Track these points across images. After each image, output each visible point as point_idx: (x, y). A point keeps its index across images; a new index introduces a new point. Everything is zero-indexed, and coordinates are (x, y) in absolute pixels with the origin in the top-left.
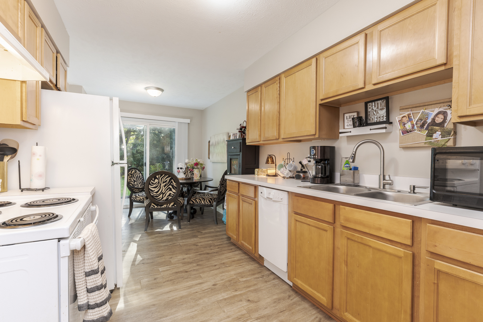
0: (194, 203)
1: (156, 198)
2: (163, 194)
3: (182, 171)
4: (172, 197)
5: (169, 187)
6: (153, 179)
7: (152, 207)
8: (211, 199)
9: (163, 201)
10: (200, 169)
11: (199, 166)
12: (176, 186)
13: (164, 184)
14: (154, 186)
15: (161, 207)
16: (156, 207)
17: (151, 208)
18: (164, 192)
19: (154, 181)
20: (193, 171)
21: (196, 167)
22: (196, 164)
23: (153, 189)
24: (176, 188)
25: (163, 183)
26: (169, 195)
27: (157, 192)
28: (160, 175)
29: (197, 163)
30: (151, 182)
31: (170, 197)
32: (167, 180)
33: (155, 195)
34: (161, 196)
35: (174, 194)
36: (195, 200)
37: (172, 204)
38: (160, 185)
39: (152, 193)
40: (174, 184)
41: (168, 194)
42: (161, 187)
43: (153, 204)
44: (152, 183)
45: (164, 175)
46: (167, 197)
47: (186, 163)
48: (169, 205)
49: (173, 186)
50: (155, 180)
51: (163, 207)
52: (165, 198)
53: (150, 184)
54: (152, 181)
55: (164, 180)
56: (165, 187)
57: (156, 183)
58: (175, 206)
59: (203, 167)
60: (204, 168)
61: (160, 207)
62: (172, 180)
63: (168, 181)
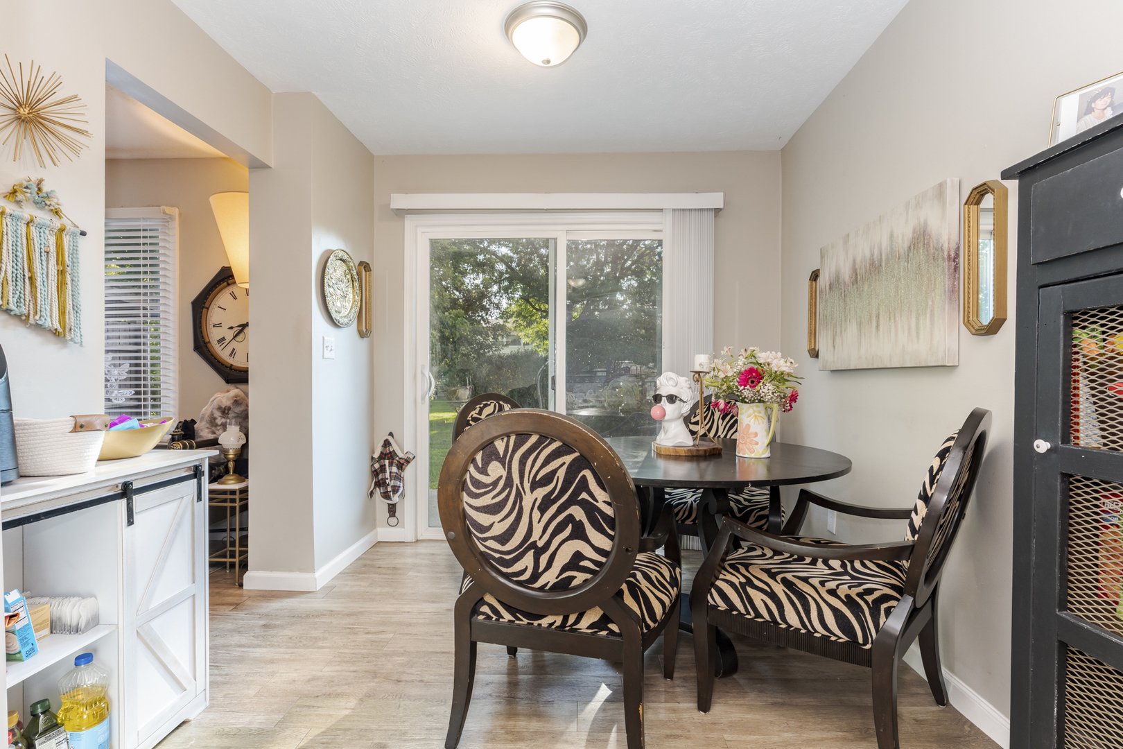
0: (737, 609)
1: (504, 570)
2: (539, 552)
3: (676, 414)
4: (588, 576)
5: (570, 518)
6: (479, 457)
7: (489, 617)
8: (849, 602)
9: (542, 589)
10: (776, 406)
11: (766, 388)
12: (609, 511)
13: (541, 493)
14: (487, 500)
15: (536, 623)
16: (507, 617)
17: (481, 617)
18: (540, 544)
19: (483, 471)
20: (734, 411)
21: (747, 392)
22: (752, 376)
23: (484, 519)
24: (611, 522)
25: (533, 489)
26: (575, 562)
27: (504, 538)
28: (513, 438)
29: (751, 371)
30: (471, 477)
31: (580, 577)
32: (554, 472)
33: (497, 555)
34: (528, 561)
35: (604, 560)
36: (741, 590)
37: (593, 616)
38: (519, 496)
39: (478, 539)
40: (601, 496)
41: (563, 557)
42: (521, 509)
43: (489, 598)
44: (477, 484)
45: (534, 439)
46: (564, 570)
47: (699, 373)
48: (577, 621)
49: (590, 509)
50: (486, 463)
51: (545, 622)
52: (550, 578)
53: (463, 485)
54: (472, 468)
55: (535, 468)
56: (543, 509)
57: (495, 484)
58: (611, 632)
59: (789, 393)
60: (794, 398)
61: (526, 621)
62: (587, 473)
63: (561, 474)
